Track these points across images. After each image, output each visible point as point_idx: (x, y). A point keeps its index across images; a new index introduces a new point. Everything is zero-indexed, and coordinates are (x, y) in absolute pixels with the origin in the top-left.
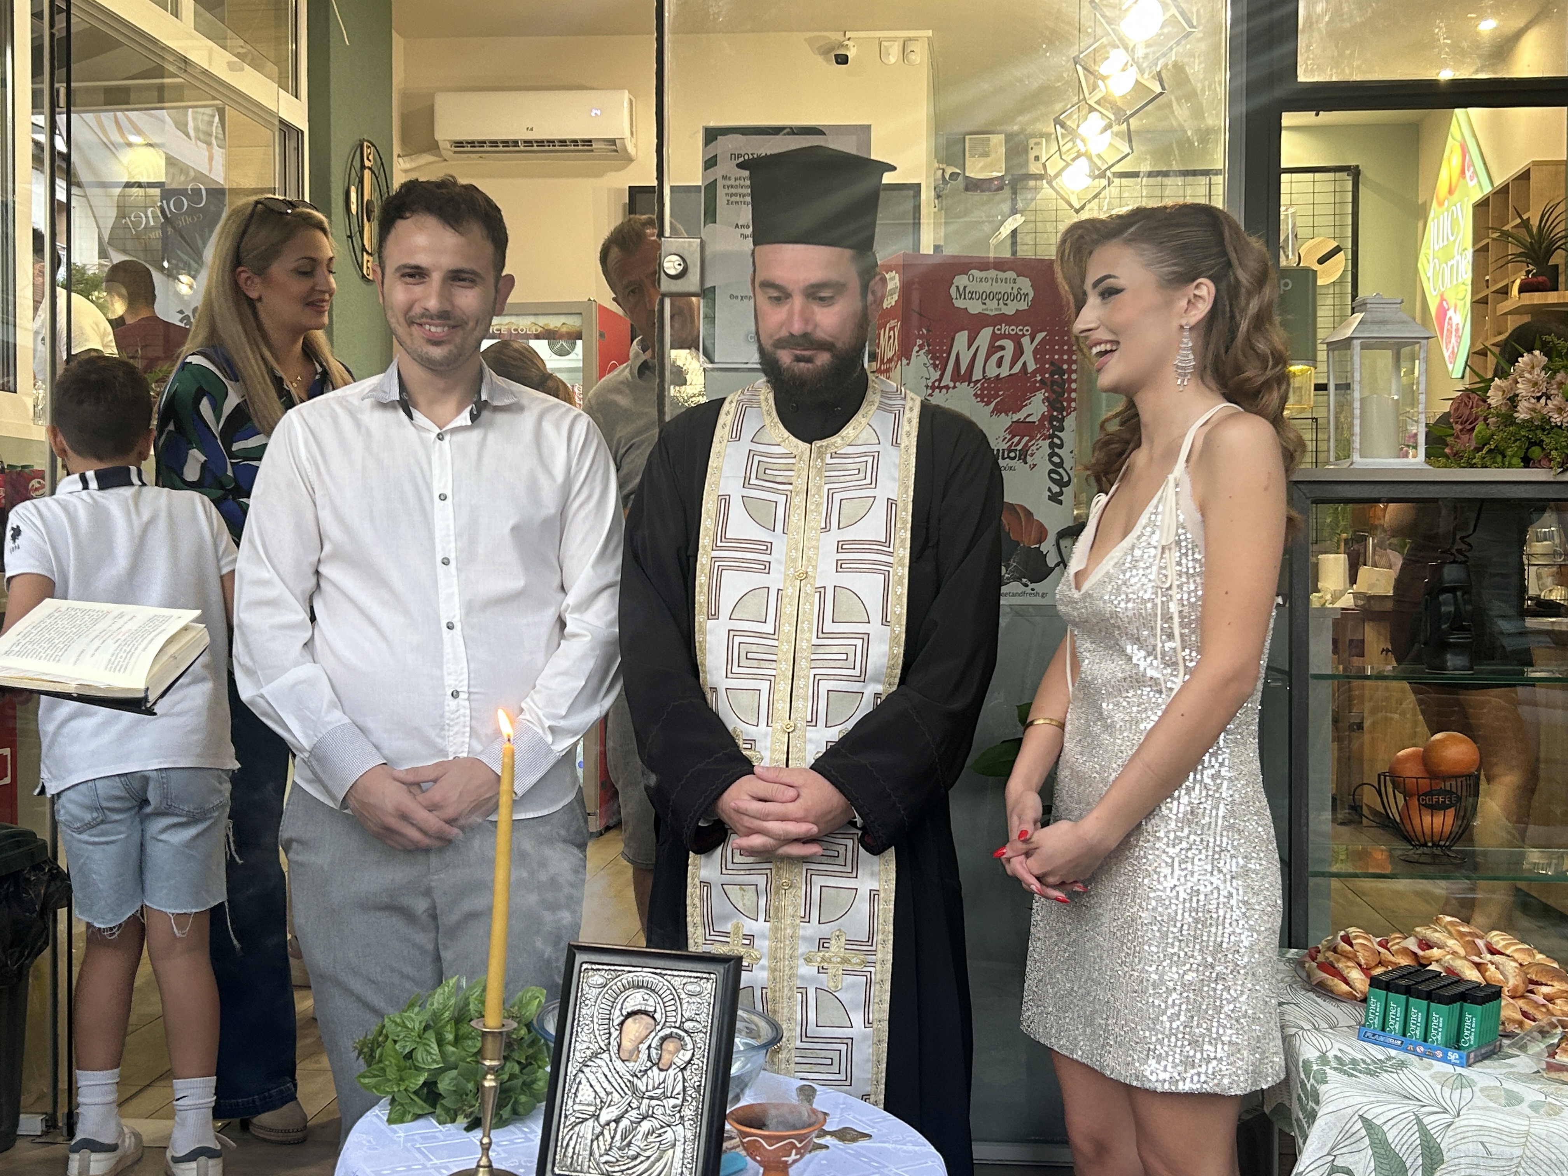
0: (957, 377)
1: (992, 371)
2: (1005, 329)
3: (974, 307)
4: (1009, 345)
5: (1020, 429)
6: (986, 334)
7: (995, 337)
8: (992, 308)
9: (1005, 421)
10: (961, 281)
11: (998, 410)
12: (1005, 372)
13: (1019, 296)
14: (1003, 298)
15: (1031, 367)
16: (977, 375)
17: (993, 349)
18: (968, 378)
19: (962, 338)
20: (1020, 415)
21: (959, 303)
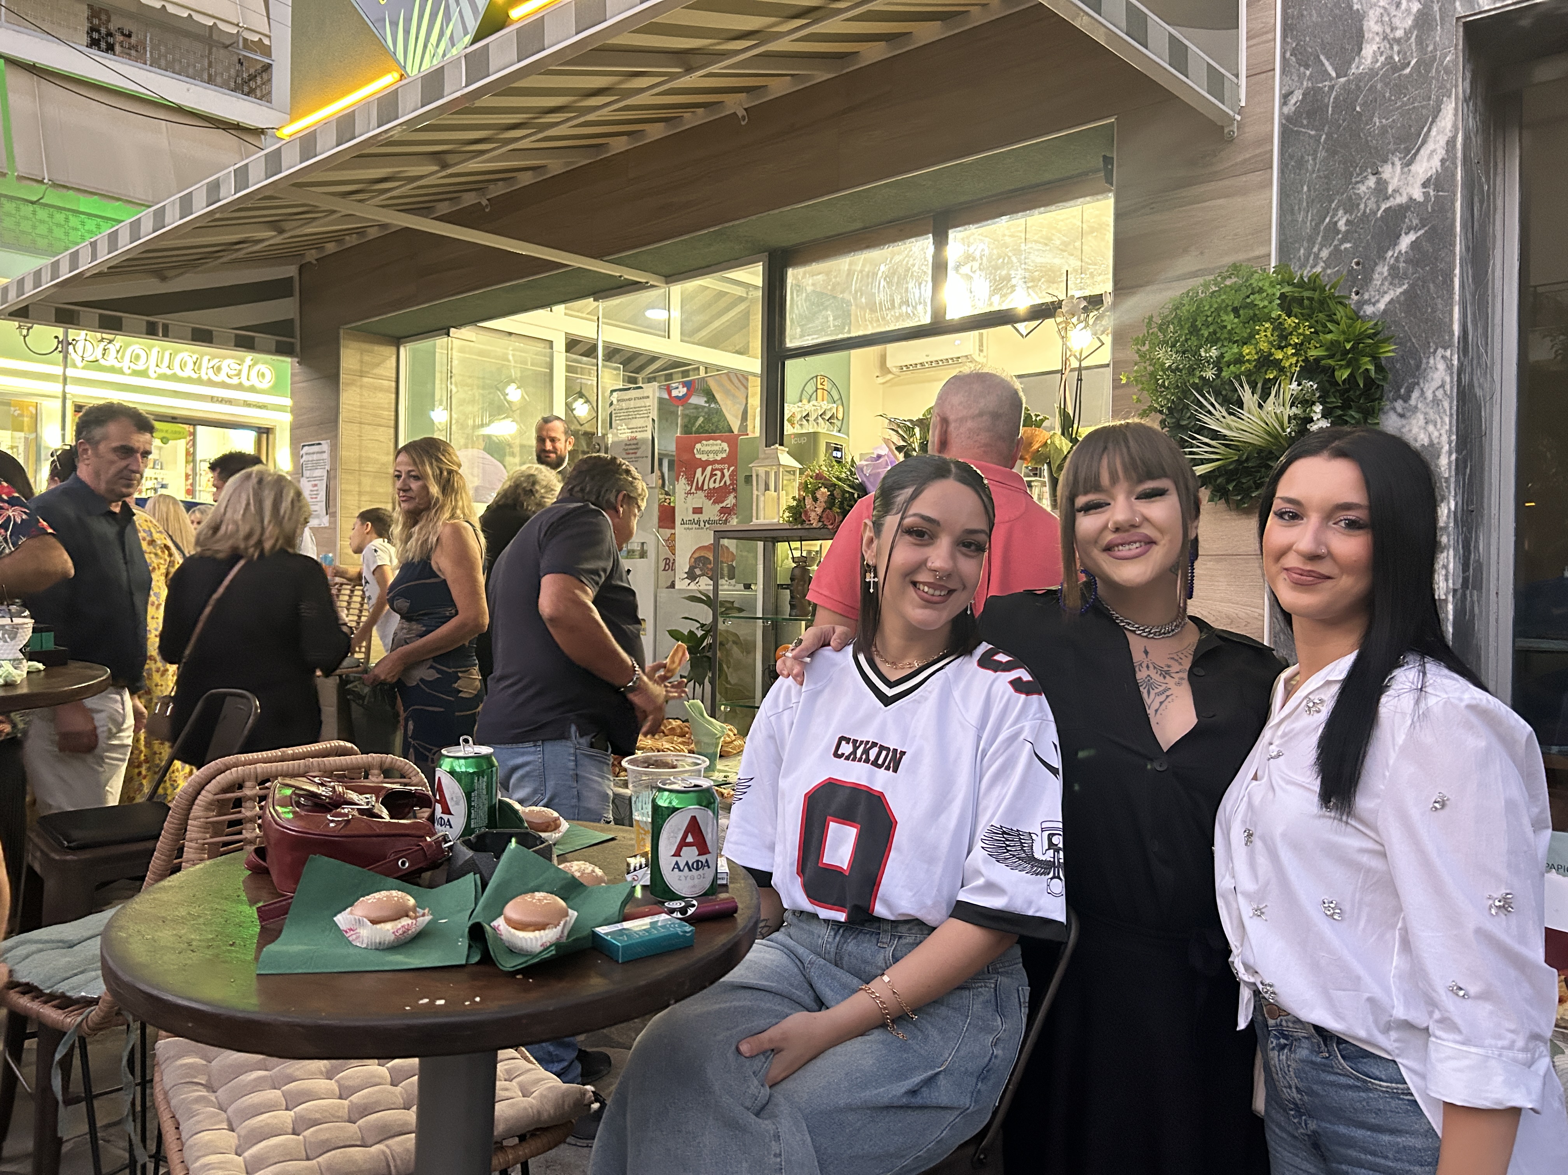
0: (697, 488)
1: (712, 486)
2: (717, 466)
3: (704, 458)
4: (719, 473)
5: (723, 511)
6: (709, 468)
7: (713, 470)
8: (711, 457)
9: (718, 507)
10: (698, 446)
11: (714, 502)
12: (717, 485)
13: (723, 451)
14: (716, 453)
15: (728, 483)
16: (706, 487)
17: (712, 475)
18: (702, 489)
19: (699, 471)
20: (724, 505)
21: (698, 456)
